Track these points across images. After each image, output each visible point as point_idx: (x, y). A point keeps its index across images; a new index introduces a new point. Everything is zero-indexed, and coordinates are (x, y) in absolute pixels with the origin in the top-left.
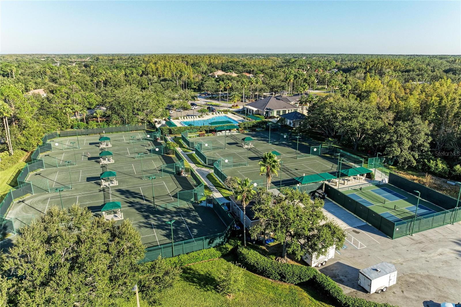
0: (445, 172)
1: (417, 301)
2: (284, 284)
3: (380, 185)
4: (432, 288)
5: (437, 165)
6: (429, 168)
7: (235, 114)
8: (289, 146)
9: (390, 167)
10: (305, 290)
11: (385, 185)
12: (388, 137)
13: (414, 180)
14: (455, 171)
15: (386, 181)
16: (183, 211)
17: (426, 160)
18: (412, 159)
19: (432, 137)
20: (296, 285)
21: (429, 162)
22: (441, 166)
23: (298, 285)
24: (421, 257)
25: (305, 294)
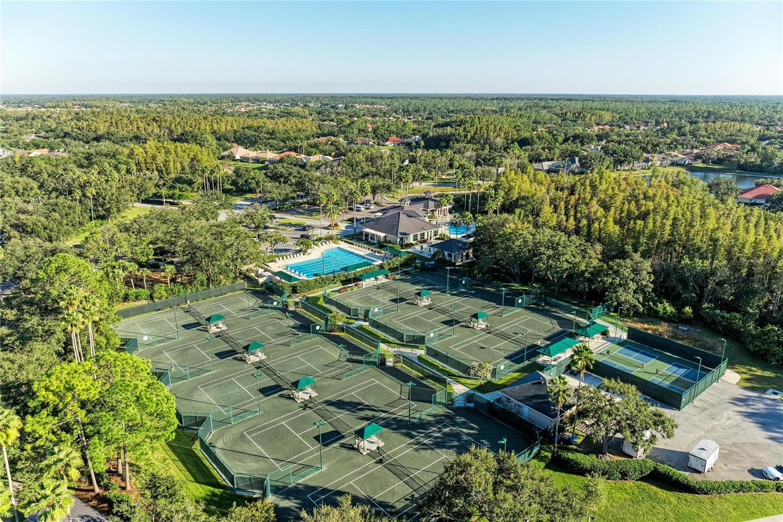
0: (674, 316)
1: (742, 471)
2: (627, 482)
3: (621, 343)
4: (745, 456)
5: (664, 309)
6: (657, 312)
7: (353, 244)
8: (475, 296)
9: (611, 314)
10: (651, 484)
11: (625, 341)
12: (610, 280)
13: (646, 329)
14: (684, 313)
15: (625, 336)
16: (443, 418)
17: (651, 303)
18: (637, 303)
19: (655, 276)
20: (637, 480)
21: (655, 304)
22: (670, 309)
23: (640, 479)
24: (716, 426)
25: (654, 488)
